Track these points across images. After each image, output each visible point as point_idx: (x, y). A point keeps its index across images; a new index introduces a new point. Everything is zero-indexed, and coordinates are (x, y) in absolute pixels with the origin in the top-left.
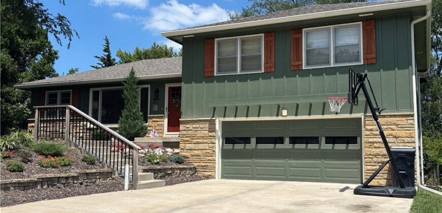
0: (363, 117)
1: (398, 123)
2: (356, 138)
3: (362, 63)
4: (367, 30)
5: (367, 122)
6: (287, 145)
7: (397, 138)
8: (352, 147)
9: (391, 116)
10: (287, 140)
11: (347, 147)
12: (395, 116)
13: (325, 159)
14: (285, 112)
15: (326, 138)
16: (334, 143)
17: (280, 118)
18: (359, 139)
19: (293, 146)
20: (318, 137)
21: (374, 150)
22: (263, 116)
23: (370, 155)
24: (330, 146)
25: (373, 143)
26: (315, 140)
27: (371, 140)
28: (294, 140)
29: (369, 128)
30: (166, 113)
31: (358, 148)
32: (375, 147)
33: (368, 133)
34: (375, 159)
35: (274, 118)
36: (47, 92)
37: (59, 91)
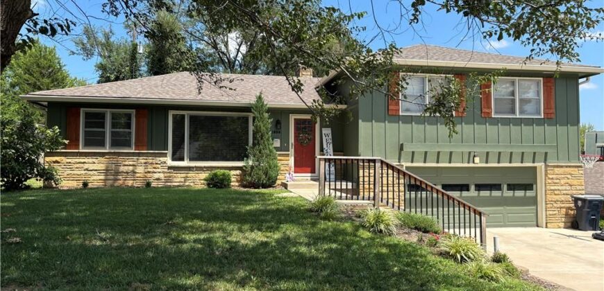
0: (543, 167)
1: (572, 173)
2: (532, 185)
3: (543, 117)
4: (547, 86)
5: (548, 171)
6: (473, 193)
7: (571, 186)
8: (529, 193)
9: (567, 167)
10: (473, 188)
11: (525, 193)
12: (570, 167)
13: (508, 205)
14: (477, 160)
15: (509, 185)
16: (514, 190)
17: (471, 165)
18: (534, 186)
19: (479, 194)
20: (500, 185)
21: (554, 196)
22: (455, 162)
23: (552, 201)
24: (510, 193)
25: (554, 190)
26: (497, 187)
27: (552, 188)
28: (479, 187)
29: (550, 176)
30: (292, 151)
31: (534, 195)
32: (555, 194)
33: (550, 181)
34: (555, 205)
35: (466, 165)
36: (82, 110)
37: (108, 110)
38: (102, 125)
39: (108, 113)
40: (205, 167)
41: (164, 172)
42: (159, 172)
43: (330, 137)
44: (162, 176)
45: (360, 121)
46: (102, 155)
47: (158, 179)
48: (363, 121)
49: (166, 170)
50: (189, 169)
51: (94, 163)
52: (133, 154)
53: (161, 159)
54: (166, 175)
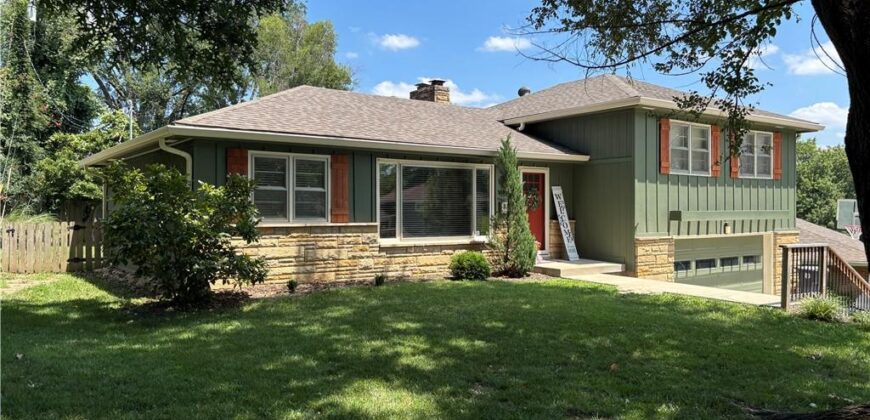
0: (772, 235)
1: (793, 241)
2: (760, 257)
3: (772, 178)
4: (776, 142)
6: (718, 269)
8: (758, 266)
9: (789, 234)
10: (719, 263)
11: (755, 266)
12: (791, 234)
14: (727, 229)
16: (747, 262)
17: (723, 235)
18: (762, 258)
20: (737, 258)
22: (711, 233)
23: (780, 274)
24: (744, 267)
25: (781, 261)
26: (736, 261)
27: (780, 259)
28: (725, 262)
31: (761, 268)
33: (778, 251)
35: (719, 236)
36: (250, 152)
37: (291, 155)
38: (283, 182)
39: (292, 159)
40: (426, 246)
41: (373, 257)
42: (368, 257)
43: (562, 199)
44: (370, 262)
45: (636, 181)
46: (287, 231)
47: (366, 268)
48: (639, 181)
49: (376, 253)
50: (406, 249)
51: (275, 246)
52: (332, 229)
53: (369, 235)
54: (376, 260)
